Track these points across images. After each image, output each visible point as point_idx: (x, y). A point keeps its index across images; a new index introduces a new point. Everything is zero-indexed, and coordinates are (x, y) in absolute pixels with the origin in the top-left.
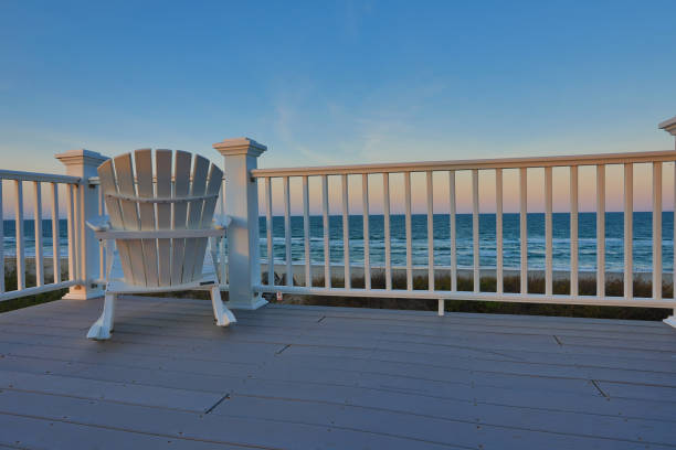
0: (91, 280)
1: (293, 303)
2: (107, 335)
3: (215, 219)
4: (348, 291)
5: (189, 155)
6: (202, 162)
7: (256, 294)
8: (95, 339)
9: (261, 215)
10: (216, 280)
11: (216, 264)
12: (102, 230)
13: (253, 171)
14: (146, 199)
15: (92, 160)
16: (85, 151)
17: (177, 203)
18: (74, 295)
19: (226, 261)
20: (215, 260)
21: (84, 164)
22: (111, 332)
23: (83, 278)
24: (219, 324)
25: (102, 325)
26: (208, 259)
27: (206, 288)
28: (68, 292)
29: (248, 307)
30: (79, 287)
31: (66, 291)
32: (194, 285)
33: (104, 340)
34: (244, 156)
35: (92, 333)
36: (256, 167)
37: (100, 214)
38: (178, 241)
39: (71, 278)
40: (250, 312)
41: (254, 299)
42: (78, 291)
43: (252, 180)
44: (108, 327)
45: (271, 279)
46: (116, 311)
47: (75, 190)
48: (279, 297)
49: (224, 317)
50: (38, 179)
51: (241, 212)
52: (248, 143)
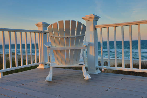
0: (45, 63)
1: (108, 72)
2: (51, 80)
3: (83, 43)
4: (131, 69)
5: (75, 22)
6: (80, 24)
7: (97, 69)
8: (48, 81)
9: (98, 41)
10: (84, 64)
11: (84, 58)
12: (49, 47)
13: (96, 26)
14: (62, 37)
15: (45, 25)
16: (43, 22)
17: (71, 38)
18: (41, 67)
19: (87, 57)
20: (83, 57)
21: (43, 26)
22: (52, 79)
23: (43, 62)
24: (85, 79)
25: (49, 77)
26: (81, 57)
27: (80, 66)
28: (39, 66)
29: (94, 73)
30: (42, 65)
31: (38, 66)
32: (76, 65)
33: (50, 82)
34: (93, 21)
35: (47, 79)
36: (96, 24)
37: (47, 42)
38: (72, 50)
39: (40, 62)
40: (95, 75)
41: (96, 71)
42: (42, 66)
43: (95, 29)
44: (51, 78)
45: (102, 64)
46: (53, 72)
47: (40, 35)
48: (103, 70)
49: (87, 77)
50: (31, 31)
51: (92, 40)
52: (94, 16)
